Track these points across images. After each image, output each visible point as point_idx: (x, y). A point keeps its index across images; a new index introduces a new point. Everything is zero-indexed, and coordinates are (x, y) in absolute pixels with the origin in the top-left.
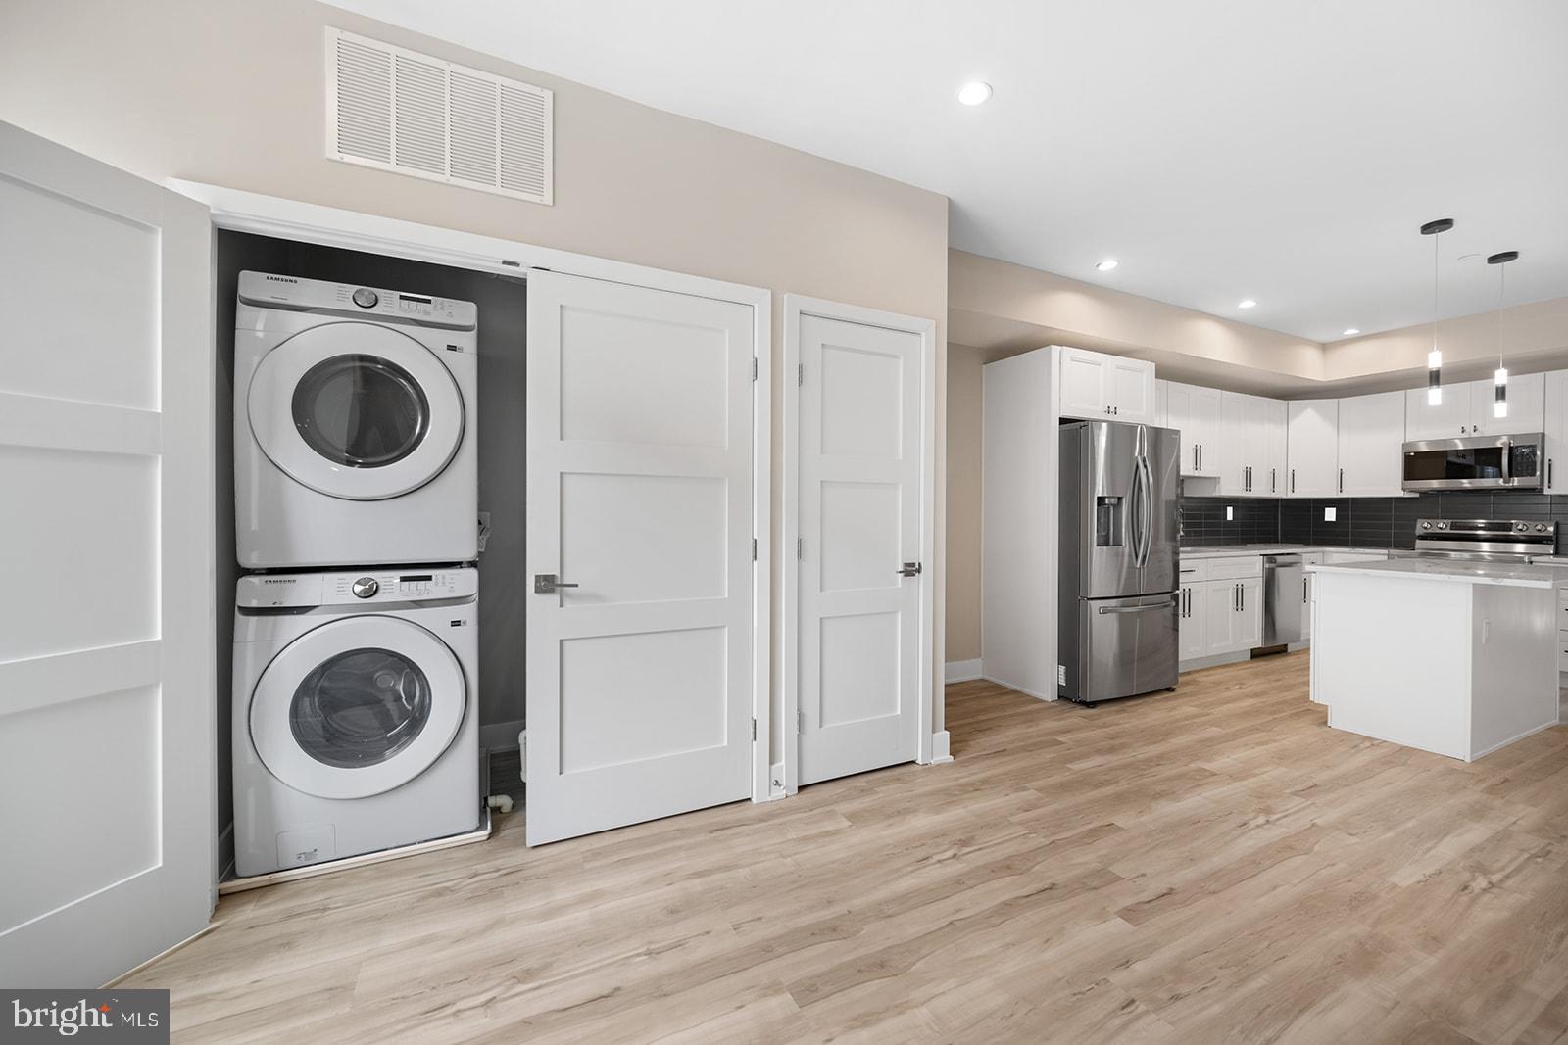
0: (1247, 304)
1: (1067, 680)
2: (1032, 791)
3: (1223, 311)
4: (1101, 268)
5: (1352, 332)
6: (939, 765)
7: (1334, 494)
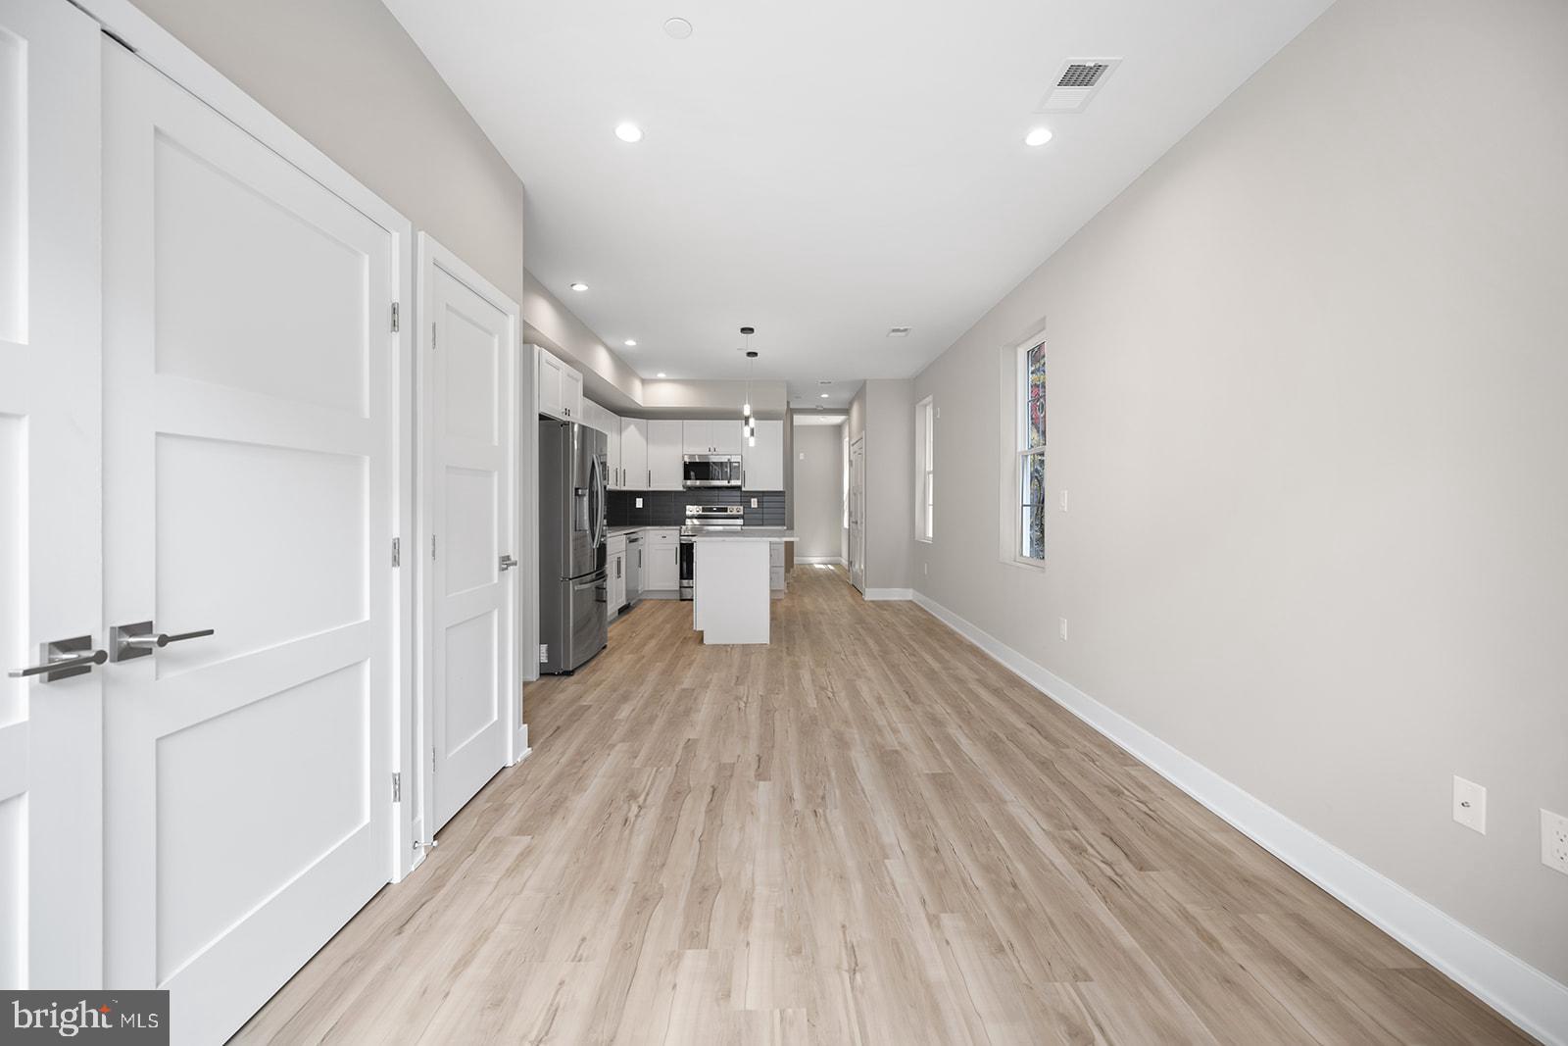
0: (631, 343)
1: (549, 657)
2: (620, 745)
3: (613, 342)
4: (575, 288)
5: (661, 375)
6: (525, 760)
7: (643, 488)
